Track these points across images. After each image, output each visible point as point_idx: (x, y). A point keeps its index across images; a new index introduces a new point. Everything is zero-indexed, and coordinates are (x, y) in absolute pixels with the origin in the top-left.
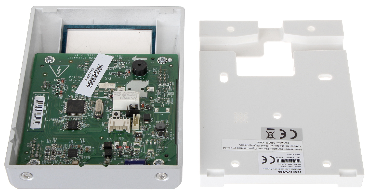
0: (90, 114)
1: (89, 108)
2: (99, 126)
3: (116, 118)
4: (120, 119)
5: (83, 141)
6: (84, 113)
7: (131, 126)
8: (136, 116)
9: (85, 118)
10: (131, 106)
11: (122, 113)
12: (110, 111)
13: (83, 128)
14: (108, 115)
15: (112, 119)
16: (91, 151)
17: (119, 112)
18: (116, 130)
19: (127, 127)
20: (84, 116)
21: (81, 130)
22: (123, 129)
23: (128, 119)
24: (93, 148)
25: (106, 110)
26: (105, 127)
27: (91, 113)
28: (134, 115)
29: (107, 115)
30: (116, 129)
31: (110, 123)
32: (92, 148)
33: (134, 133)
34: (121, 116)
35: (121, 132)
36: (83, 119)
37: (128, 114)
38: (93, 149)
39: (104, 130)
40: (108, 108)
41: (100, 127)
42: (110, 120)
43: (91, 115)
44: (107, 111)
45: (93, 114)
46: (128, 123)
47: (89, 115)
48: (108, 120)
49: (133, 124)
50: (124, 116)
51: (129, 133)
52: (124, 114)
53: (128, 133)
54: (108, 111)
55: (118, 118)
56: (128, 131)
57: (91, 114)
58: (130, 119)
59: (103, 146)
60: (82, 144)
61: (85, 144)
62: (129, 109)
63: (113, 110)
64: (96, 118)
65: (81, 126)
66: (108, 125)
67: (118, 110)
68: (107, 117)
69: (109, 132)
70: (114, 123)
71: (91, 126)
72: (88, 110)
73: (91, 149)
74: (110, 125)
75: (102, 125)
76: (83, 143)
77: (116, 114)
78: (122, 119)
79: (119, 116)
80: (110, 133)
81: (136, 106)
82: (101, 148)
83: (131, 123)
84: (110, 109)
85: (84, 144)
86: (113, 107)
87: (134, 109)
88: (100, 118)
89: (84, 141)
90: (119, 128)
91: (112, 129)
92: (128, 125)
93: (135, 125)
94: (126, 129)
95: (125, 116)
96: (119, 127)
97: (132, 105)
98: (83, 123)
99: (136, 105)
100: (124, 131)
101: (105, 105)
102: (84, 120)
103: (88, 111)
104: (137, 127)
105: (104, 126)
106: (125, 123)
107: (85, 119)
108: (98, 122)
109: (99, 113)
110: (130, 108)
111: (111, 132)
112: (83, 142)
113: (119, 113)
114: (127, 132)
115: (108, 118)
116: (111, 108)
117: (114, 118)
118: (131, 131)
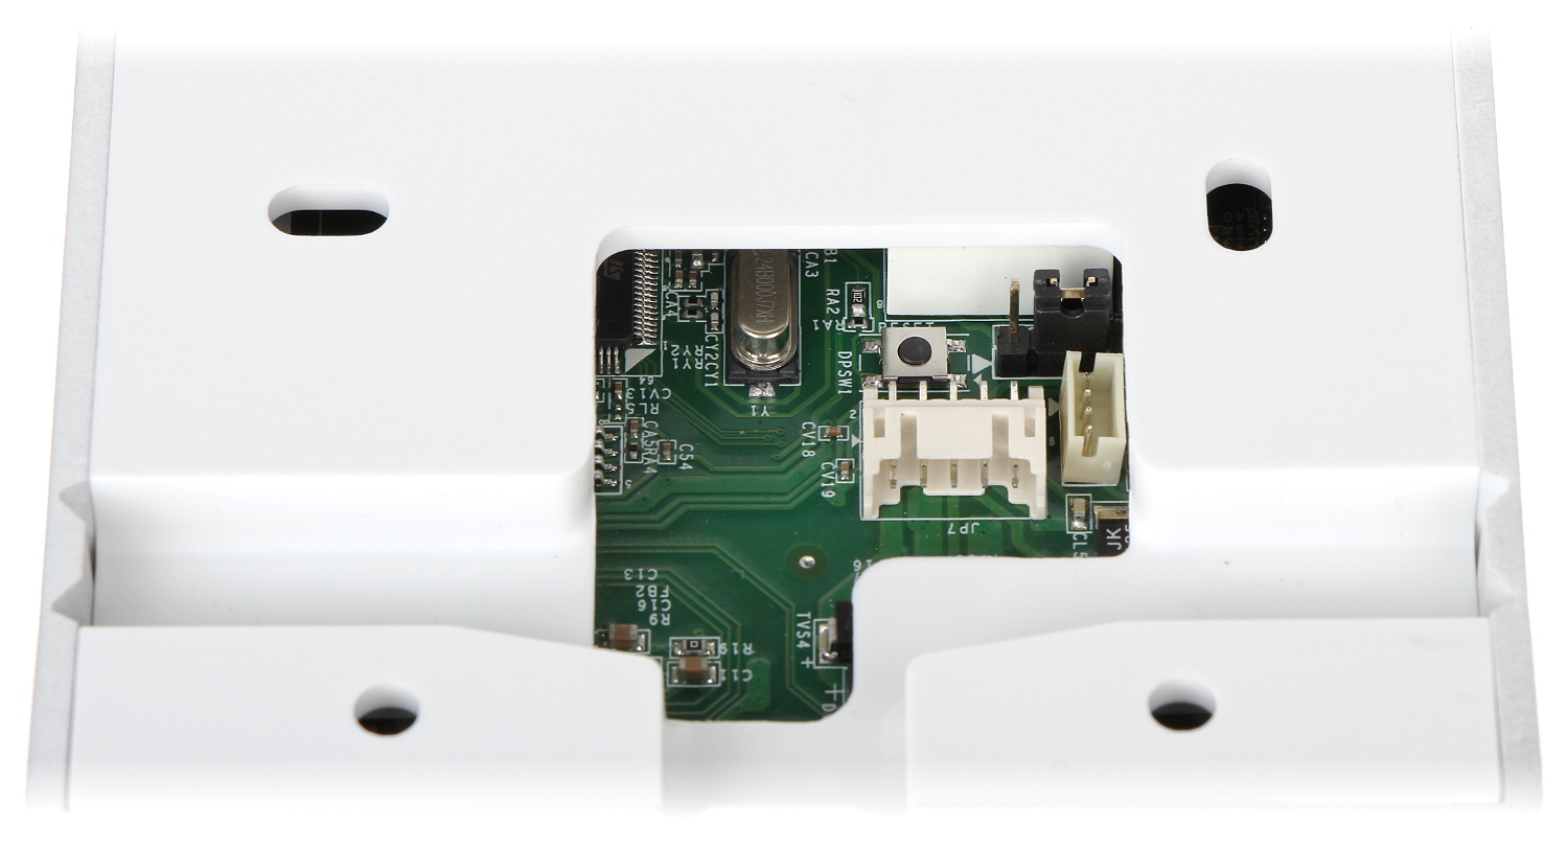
0: (692, 350)
1: (673, 298)
2: (780, 461)
3: (923, 388)
4: (960, 396)
5: (653, 591)
6: (635, 342)
7: (1055, 452)
8: (1087, 365)
9: (648, 393)
10: (1045, 281)
11: (960, 346)
12: (859, 320)
13: (642, 481)
14: (845, 358)
15: (883, 396)
16: (729, 675)
17: (937, 339)
18: (927, 492)
19: (1017, 465)
20: (642, 367)
21: (629, 495)
22: (984, 479)
23: (1023, 394)
24: (741, 648)
25: (822, 316)
26: (829, 469)
27: (701, 342)
28: (1073, 358)
29: (834, 358)
30: (924, 480)
31: (880, 432)
32: (731, 649)
33: (1080, 511)
34: (956, 363)
35: (968, 505)
36: (637, 395)
37: (1022, 351)
38: (743, 661)
39: (825, 495)
40: (841, 298)
41: (784, 465)
42: (876, 410)
43: (699, 365)
44: (828, 325)
45: (712, 352)
46: (1030, 432)
47: (682, 360)
48: (855, 399)
49: (1073, 441)
50: (978, 363)
51: (1038, 509)
52: (979, 346)
53: (1034, 516)
54: (841, 327)
55: (938, 389)
56: (1033, 499)
57: (699, 351)
58: (1036, 392)
59: (822, 629)
60: (642, 620)
61: (666, 621)
62: (1027, 306)
63: (881, 314)
64: (745, 392)
65: (622, 460)
66: (856, 452)
67: (923, 320)
68: (834, 379)
69: (869, 511)
70: (909, 431)
71: (705, 462)
72: (670, 321)
73: (730, 661)
74: (876, 451)
75: (800, 447)
76: (649, 610)
77: (915, 351)
78: (970, 392)
79: (937, 365)
80: (875, 517)
81: (1092, 279)
82: (807, 653)
83: (1055, 426)
84: (858, 311)
85: (659, 612)
86: (880, 292)
87: (1072, 304)
88: (776, 388)
89: (660, 591)
90: (954, 477)
91: (893, 483)
92: (1032, 450)
93: (1089, 449)
94: (1015, 482)
95: (992, 364)
96: (954, 464)
97: (1055, 273)
98: (641, 430)
99: (1088, 273)
100: (996, 494)
101: (813, 270)
102: (639, 410)
103: (673, 331)
104: (1108, 465)
105: (816, 462)
106: (1000, 429)
107: (655, 401)
108: (760, 420)
109: (772, 346)
110: (1039, 303)
111: (884, 510)
112: (647, 599)
113: (939, 341)
114: (1022, 510)
115: (846, 383)
116: (865, 302)
117: (908, 388)
118: (1055, 496)
